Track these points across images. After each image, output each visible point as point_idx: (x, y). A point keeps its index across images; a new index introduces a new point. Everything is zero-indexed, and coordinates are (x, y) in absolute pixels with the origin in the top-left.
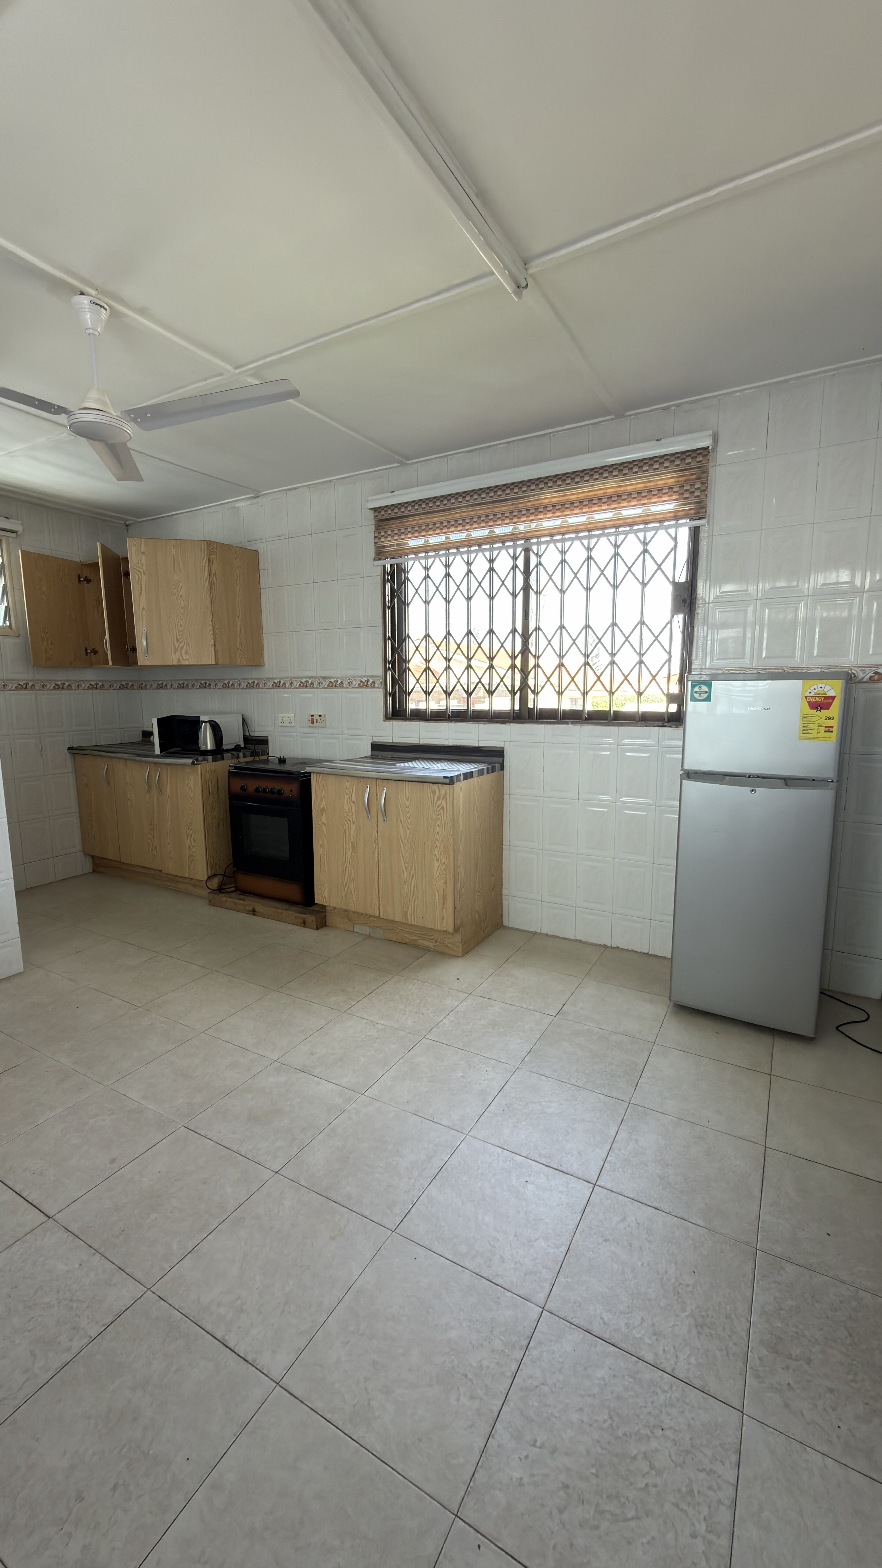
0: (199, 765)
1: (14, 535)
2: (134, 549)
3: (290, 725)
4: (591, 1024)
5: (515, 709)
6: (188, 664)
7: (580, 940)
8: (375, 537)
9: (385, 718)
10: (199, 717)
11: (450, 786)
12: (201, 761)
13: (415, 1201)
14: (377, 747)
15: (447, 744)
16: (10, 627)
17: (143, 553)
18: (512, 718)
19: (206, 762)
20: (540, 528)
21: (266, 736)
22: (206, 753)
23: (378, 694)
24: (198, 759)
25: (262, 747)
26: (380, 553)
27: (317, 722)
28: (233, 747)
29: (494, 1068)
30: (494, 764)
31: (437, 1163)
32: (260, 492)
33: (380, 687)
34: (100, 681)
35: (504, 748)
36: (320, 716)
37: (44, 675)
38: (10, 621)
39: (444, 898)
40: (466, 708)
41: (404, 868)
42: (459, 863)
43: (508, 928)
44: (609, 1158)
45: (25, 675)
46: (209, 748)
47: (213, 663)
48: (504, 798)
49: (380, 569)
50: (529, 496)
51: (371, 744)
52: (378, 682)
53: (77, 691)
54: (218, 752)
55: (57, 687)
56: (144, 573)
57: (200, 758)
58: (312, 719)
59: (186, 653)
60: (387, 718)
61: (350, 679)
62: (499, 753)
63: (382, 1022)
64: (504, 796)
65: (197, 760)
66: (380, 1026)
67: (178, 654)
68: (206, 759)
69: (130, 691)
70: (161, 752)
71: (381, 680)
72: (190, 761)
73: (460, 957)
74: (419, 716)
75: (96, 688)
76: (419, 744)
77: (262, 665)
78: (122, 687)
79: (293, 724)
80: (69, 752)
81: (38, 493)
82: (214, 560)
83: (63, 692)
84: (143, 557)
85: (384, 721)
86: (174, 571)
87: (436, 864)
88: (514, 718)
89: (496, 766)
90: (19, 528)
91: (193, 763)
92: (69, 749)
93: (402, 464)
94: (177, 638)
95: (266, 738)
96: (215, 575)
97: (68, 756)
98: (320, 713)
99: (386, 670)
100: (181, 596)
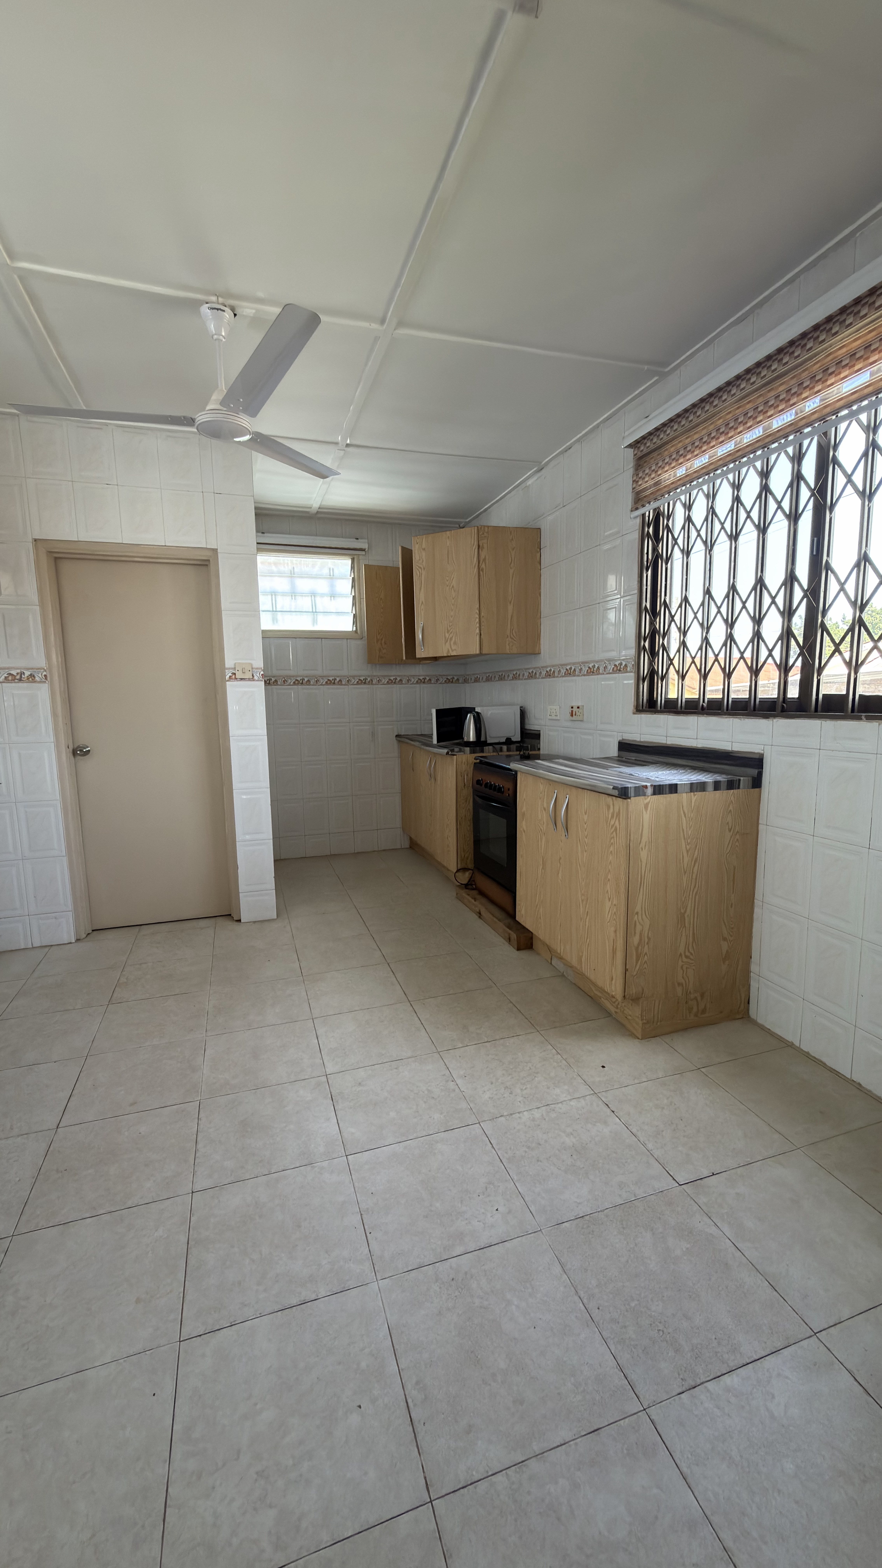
0: (455, 756)
1: (363, 553)
2: (417, 546)
3: (556, 718)
4: (726, 1229)
5: (789, 695)
6: (456, 654)
7: (860, 1084)
8: (633, 481)
9: (635, 710)
10: (475, 708)
11: (624, 800)
12: (457, 752)
13: (237, 1322)
14: (626, 747)
15: (695, 745)
16: (356, 631)
17: (424, 549)
18: (779, 708)
19: (463, 753)
20: (831, 400)
21: (539, 730)
22: (468, 744)
23: (629, 680)
24: (453, 749)
25: (534, 741)
26: (639, 500)
27: (575, 715)
28: (503, 740)
29: (510, 1212)
30: (738, 778)
31: (307, 1294)
32: (542, 463)
33: (632, 671)
34: (428, 676)
35: (763, 755)
36: (578, 708)
37: (379, 672)
38: (356, 627)
39: (614, 951)
40: (748, 697)
41: (581, 901)
42: (638, 909)
43: (755, 1023)
44: (499, 1478)
45: (365, 671)
46: (471, 740)
47: (478, 652)
48: (760, 829)
49: (638, 521)
50: (815, 355)
51: (619, 742)
52: (630, 665)
53: (407, 685)
54: (480, 744)
55: (390, 682)
56: (424, 569)
57: (456, 749)
58: (572, 711)
59: (455, 643)
60: (639, 709)
61: (605, 663)
62: (756, 763)
63: (459, 1081)
64: (760, 825)
65: (452, 751)
66: (452, 1085)
67: (448, 644)
68: (463, 750)
69: (455, 685)
70: (438, 742)
71: (633, 663)
72: (445, 751)
73: (639, 1039)
74: (672, 707)
75: (424, 682)
76: (666, 744)
77: (537, 652)
78: (448, 681)
79: (558, 718)
80: (396, 739)
81: (377, 512)
82: (485, 546)
83: (395, 685)
84: (424, 553)
85: (634, 713)
86: (448, 563)
87: (608, 904)
88: (783, 710)
89: (740, 780)
90: (365, 546)
91: (447, 753)
92: (397, 736)
93: (663, 376)
94: (447, 629)
95: (539, 732)
96: (484, 560)
97: (395, 742)
98: (579, 704)
99: (640, 649)
100: (453, 587)
